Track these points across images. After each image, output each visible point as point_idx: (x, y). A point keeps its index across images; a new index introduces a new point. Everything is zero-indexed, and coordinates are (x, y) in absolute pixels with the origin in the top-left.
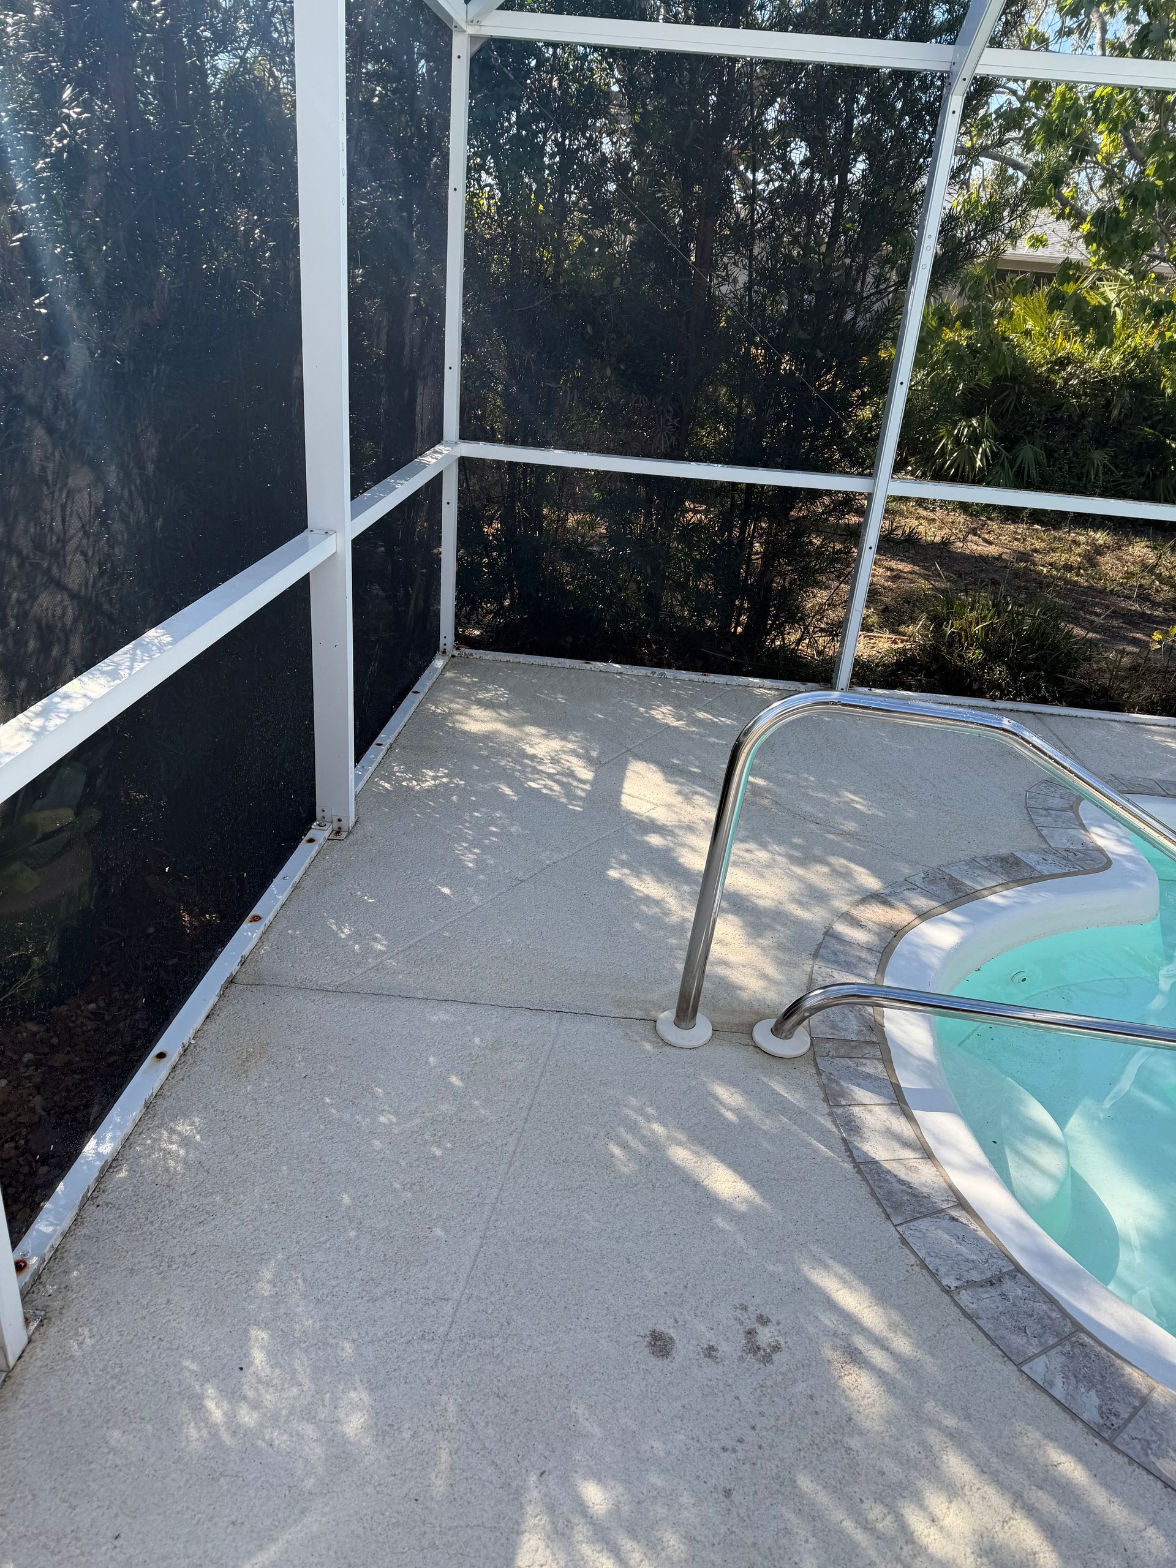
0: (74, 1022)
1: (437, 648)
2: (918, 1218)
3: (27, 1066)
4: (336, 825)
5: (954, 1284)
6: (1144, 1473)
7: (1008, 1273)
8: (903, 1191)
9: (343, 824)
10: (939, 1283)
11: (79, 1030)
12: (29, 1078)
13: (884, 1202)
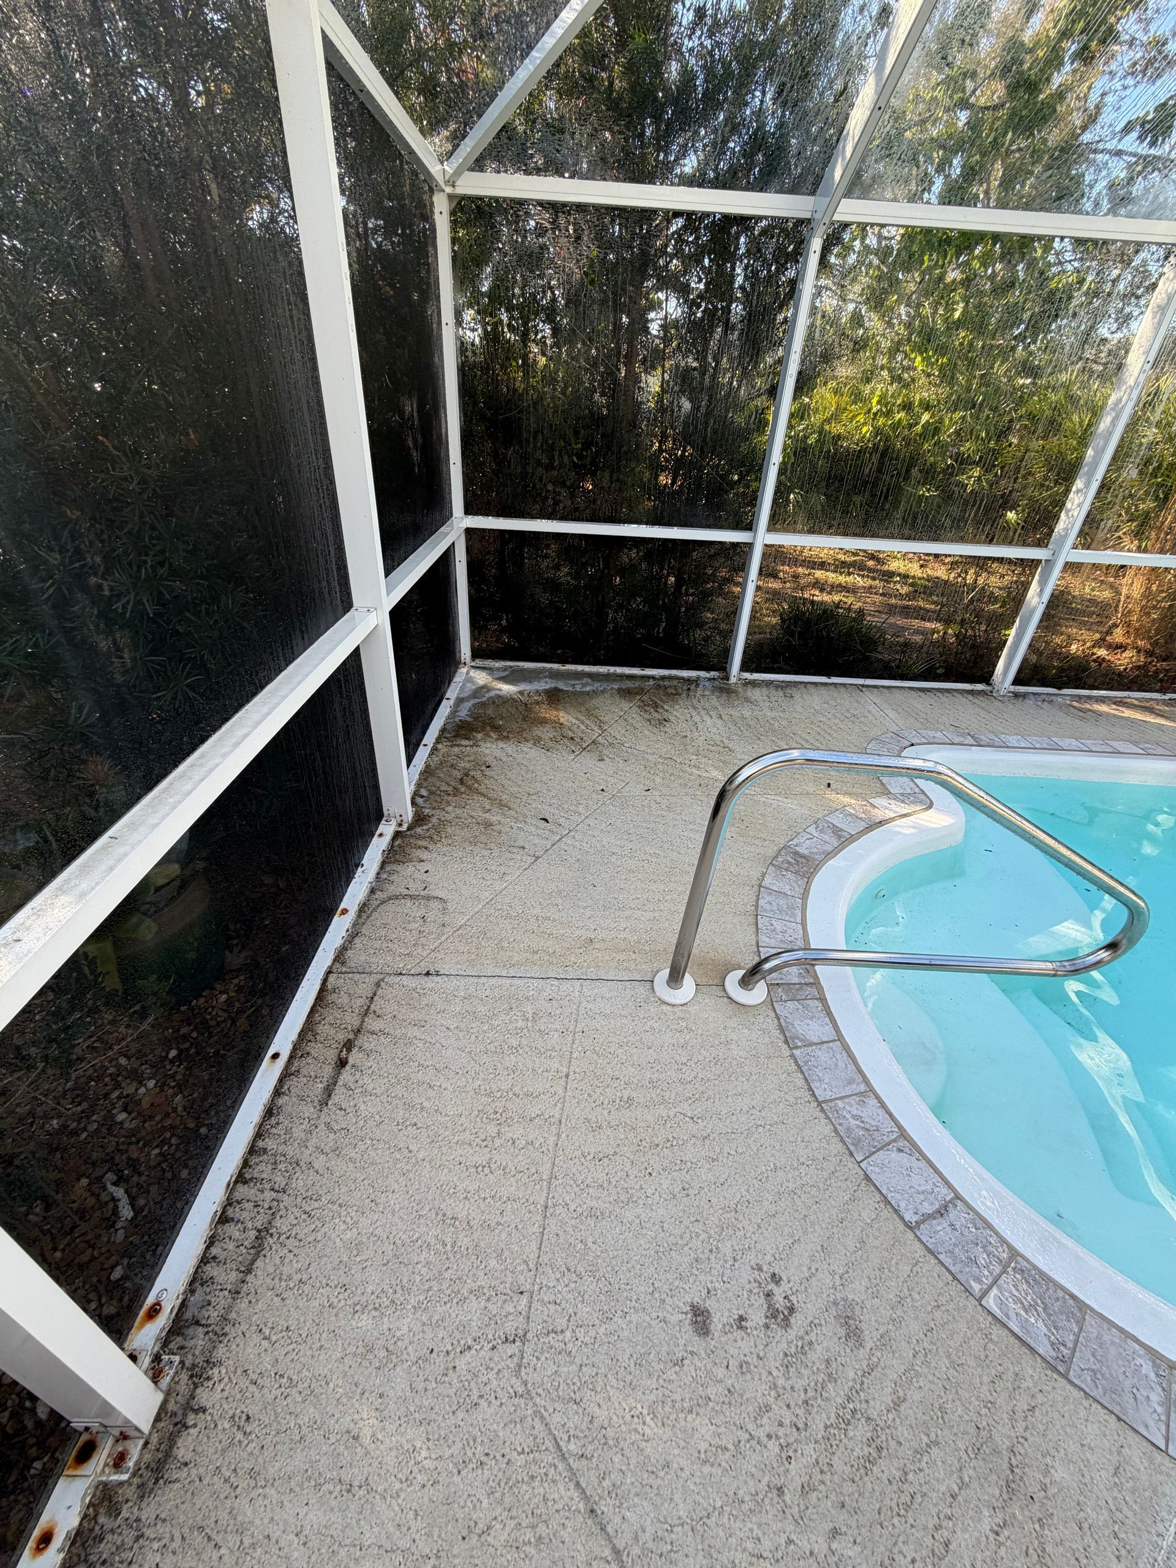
0: (210, 1014)
1: (460, 663)
2: (874, 1153)
3: (172, 1062)
4: (399, 819)
5: (915, 1219)
6: (1099, 1407)
7: (951, 1201)
8: (858, 1126)
9: (404, 817)
10: (902, 1218)
11: (213, 1023)
12: (173, 1076)
13: (846, 1139)
